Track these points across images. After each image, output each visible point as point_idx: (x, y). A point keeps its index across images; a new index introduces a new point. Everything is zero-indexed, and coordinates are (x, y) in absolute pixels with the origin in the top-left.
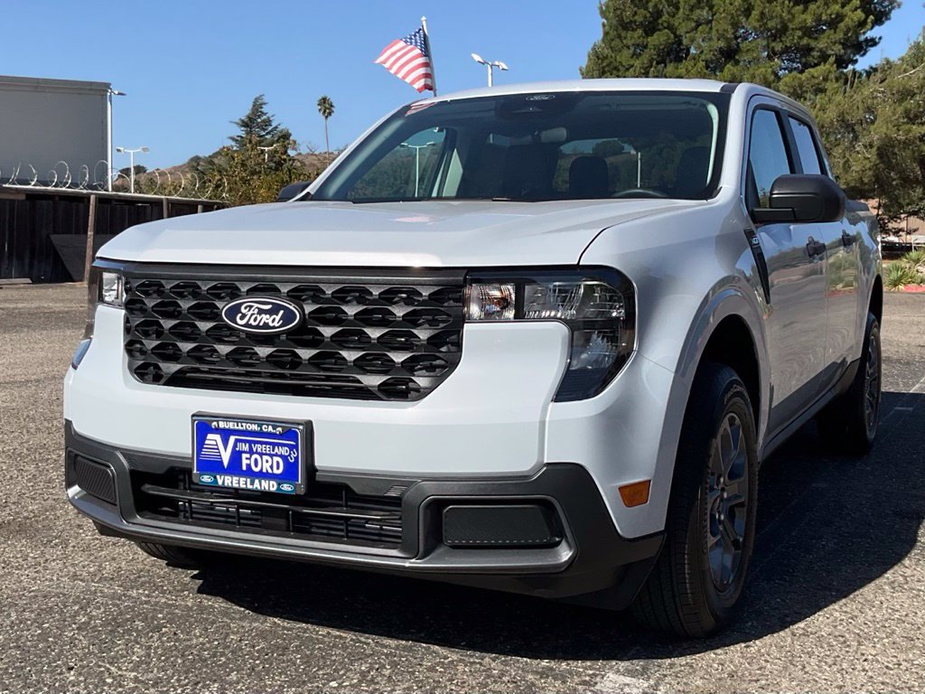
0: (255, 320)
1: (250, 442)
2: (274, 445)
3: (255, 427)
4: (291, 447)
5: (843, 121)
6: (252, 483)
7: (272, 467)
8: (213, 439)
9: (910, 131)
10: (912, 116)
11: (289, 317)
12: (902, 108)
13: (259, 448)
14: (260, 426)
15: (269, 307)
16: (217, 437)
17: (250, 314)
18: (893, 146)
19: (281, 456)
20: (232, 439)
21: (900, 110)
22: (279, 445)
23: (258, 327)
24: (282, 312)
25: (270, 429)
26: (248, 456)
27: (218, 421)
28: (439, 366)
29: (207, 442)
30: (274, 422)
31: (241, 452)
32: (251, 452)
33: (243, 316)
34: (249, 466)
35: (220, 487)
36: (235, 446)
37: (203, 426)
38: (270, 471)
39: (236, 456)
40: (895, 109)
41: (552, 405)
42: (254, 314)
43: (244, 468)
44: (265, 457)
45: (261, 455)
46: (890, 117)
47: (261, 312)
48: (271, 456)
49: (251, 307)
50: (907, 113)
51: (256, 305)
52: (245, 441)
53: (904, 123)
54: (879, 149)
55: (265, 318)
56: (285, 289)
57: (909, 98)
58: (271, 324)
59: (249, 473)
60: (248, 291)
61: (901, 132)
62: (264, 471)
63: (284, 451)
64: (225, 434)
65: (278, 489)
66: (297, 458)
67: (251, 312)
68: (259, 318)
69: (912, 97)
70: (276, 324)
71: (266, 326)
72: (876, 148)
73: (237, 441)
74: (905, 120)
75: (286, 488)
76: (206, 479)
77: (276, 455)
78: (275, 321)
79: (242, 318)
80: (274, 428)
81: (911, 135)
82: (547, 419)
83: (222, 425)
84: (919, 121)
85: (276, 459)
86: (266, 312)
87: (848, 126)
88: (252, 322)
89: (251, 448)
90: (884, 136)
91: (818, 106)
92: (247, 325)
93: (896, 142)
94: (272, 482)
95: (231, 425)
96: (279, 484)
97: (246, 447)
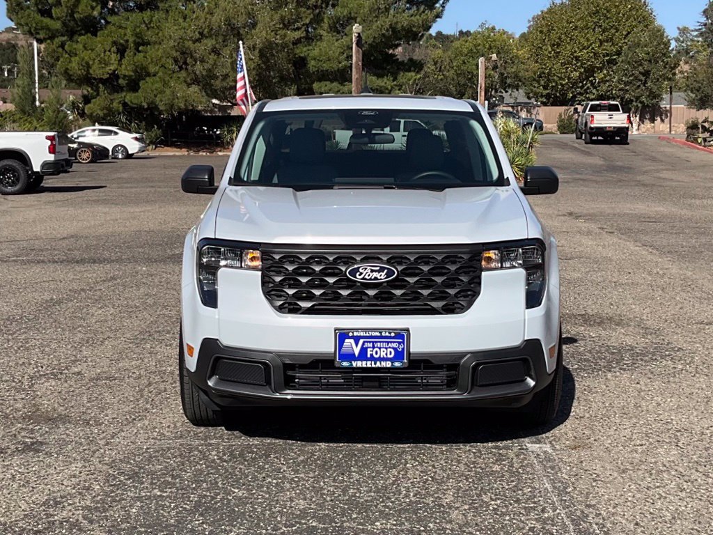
0: (369, 276)
1: (373, 342)
2: (388, 342)
3: (378, 334)
4: (399, 343)
5: (229, 25)
6: (375, 364)
7: (386, 354)
8: (348, 342)
9: (285, 35)
10: (286, 22)
11: (390, 273)
12: (279, 15)
13: (379, 344)
14: (381, 333)
15: (378, 268)
16: (352, 341)
17: (365, 273)
18: (272, 49)
19: (393, 348)
20: (361, 341)
21: (277, 17)
22: (391, 342)
23: (371, 279)
24: (386, 271)
25: (387, 334)
26: (372, 349)
27: (353, 333)
28: (470, 295)
29: (345, 344)
30: (390, 330)
31: (367, 348)
32: (374, 347)
33: (361, 274)
34: (372, 355)
35: (355, 368)
36: (363, 344)
37: (342, 335)
38: (385, 356)
39: (363, 350)
40: (272, 16)
41: (527, 310)
42: (367, 272)
43: (369, 356)
44: (382, 350)
45: (380, 348)
46: (269, 23)
47: (372, 271)
48: (386, 348)
49: (366, 269)
50: (282, 19)
51: (369, 268)
52: (370, 342)
53: (280, 28)
54: (260, 51)
55: (375, 274)
56: (385, 259)
57: (284, 6)
58: (379, 278)
59: (372, 358)
60: (361, 259)
61: (278, 37)
62: (382, 356)
63: (395, 345)
64: (357, 339)
65: (392, 365)
66: (403, 349)
67: (366, 271)
68: (371, 274)
69: (286, 6)
70: (382, 277)
71: (376, 279)
72: (258, 51)
73: (364, 342)
74: (281, 26)
75: (397, 364)
76: (345, 364)
77: (390, 347)
78: (382, 276)
79: (360, 275)
80: (390, 333)
81: (286, 39)
82: (526, 318)
83: (355, 334)
84: (292, 27)
85: (389, 350)
86: (376, 271)
87: (233, 29)
88: (366, 277)
89: (373, 345)
90: (264, 40)
91: (206, 9)
92: (363, 279)
93: (274, 45)
94: (388, 362)
95: (362, 334)
96: (392, 363)
97: (371, 345)
